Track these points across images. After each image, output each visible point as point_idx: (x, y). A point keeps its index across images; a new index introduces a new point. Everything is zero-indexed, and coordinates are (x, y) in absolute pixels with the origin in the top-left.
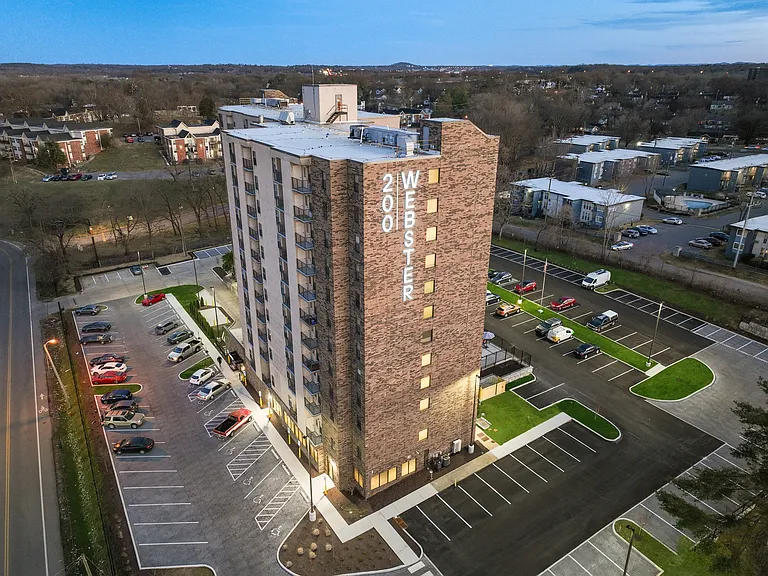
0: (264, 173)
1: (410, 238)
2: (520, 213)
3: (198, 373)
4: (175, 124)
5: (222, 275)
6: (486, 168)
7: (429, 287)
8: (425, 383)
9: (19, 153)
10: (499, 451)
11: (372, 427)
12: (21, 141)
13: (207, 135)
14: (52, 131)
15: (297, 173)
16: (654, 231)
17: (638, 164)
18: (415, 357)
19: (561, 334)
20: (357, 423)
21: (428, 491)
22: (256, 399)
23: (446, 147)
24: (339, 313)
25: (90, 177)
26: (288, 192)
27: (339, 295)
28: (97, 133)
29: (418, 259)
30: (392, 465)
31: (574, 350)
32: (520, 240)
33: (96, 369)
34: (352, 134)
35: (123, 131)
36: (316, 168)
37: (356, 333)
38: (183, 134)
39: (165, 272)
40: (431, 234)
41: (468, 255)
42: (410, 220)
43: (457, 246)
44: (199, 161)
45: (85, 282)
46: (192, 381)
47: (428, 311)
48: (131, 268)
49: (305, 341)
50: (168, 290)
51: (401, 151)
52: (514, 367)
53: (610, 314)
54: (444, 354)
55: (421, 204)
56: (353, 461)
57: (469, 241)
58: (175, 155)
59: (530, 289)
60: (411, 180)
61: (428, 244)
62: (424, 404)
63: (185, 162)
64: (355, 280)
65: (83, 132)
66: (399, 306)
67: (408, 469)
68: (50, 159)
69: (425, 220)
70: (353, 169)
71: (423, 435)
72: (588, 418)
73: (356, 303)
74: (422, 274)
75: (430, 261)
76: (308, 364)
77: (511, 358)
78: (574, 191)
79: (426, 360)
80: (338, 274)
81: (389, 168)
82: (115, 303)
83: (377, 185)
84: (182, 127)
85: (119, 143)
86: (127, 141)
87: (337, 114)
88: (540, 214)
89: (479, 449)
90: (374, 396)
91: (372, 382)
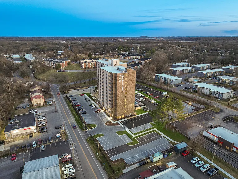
0: (105, 74)
1: (123, 83)
3: (92, 105)
4: (84, 59)
5: (94, 91)
7: (126, 90)
8: (125, 103)
9: (51, 65)
10: (137, 116)
11: (118, 109)
12: (52, 63)
13: (90, 62)
14: (58, 61)
15: (109, 74)
16: (182, 85)
18: (123, 99)
19: (153, 101)
20: (116, 108)
21: (126, 119)
22: (101, 109)
23: (128, 72)
24: (114, 93)
25: (66, 71)
26: (108, 77)
27: (114, 90)
28: (67, 61)
29: (124, 86)
30: (121, 115)
31: (155, 104)
33: (76, 104)
34: (117, 69)
35: (72, 61)
36: (111, 74)
37: (116, 95)
38: (85, 62)
39: (83, 90)
40: (126, 82)
41: (132, 86)
42: (123, 80)
43: (130, 84)
44: (88, 68)
45: (69, 92)
47: (126, 93)
48: (77, 89)
49: (109, 97)
50: (85, 93)
54: (128, 99)
55: (124, 79)
56: (115, 115)
57: (132, 84)
58: (84, 66)
59: (151, 95)
60: (123, 76)
61: (126, 84)
62: (125, 107)
63: (86, 68)
64: (116, 88)
65: (65, 61)
66: (122, 92)
67: (123, 116)
68: (58, 67)
69: (125, 81)
70: (116, 74)
71: (125, 111)
72: (152, 112)
73: (116, 91)
74: (125, 88)
75: (126, 86)
76: (109, 100)
77: (143, 104)
78: (168, 77)
79: (126, 100)
80: (114, 87)
81: (120, 74)
82: (75, 95)
83: (119, 76)
84: (85, 60)
85: (71, 63)
86: (73, 63)
87: (116, 64)
89: (134, 115)
90: (118, 104)
91: (118, 102)
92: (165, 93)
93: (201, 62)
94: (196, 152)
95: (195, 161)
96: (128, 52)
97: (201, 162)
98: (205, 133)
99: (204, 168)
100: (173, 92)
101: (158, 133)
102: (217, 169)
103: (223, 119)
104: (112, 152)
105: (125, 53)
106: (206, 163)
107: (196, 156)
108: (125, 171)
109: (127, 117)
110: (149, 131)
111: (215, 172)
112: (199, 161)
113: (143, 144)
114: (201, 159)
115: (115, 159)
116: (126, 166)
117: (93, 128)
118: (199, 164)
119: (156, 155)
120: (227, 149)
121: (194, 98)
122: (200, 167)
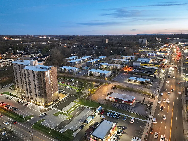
0: (31, 73)
1: (49, 78)
2: (62, 72)
6: (55, 70)
7: (52, 82)
8: (52, 92)
10: (62, 99)
15: (36, 73)
16: (80, 73)
17: (80, 62)
19: (68, 87)
22: (30, 102)
23: (51, 69)
24: (43, 86)
27: (43, 84)
29: (50, 80)
30: (50, 102)
31: (70, 89)
32: (62, 76)
34: (40, 68)
36: (39, 72)
37: (45, 88)
40: (51, 77)
42: (49, 76)
46: (18, 102)
47: (52, 85)
49: (38, 90)
50: (2, 93)
51: (47, 70)
52: (62, 91)
53: (74, 84)
54: (54, 89)
55: (50, 74)
56: (46, 102)
57: (55, 77)
59: (64, 83)
60: (49, 72)
62: (53, 95)
64: (44, 82)
66: (49, 84)
67: (52, 103)
69: (51, 76)
71: (53, 99)
72: (71, 95)
73: (45, 85)
74: (51, 81)
75: (51, 80)
76: (39, 93)
78: (69, 68)
79: (52, 90)
80: (42, 82)
83: (46, 73)
87: (35, 64)
88: (65, 72)
89: (59, 100)
90: (47, 94)
91: (47, 93)
92: (73, 80)
93: (84, 55)
94: (107, 110)
95: (109, 115)
96: (24, 51)
97: (112, 114)
98: (107, 98)
99: (114, 116)
100: (77, 78)
101: (82, 106)
102: (120, 114)
103: (111, 88)
104: (59, 128)
105: (22, 51)
106: (114, 113)
107: (108, 112)
108: (74, 135)
109: (55, 103)
110: (75, 107)
111: (120, 116)
112: (111, 113)
113: (76, 115)
114: (111, 112)
115: (64, 131)
116: (73, 132)
117: (32, 118)
118: (111, 115)
119: (88, 119)
120: (120, 103)
121: (92, 80)
122: (112, 116)
